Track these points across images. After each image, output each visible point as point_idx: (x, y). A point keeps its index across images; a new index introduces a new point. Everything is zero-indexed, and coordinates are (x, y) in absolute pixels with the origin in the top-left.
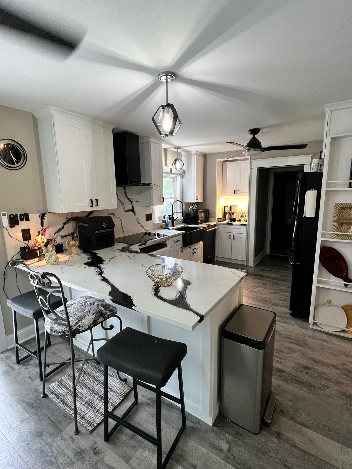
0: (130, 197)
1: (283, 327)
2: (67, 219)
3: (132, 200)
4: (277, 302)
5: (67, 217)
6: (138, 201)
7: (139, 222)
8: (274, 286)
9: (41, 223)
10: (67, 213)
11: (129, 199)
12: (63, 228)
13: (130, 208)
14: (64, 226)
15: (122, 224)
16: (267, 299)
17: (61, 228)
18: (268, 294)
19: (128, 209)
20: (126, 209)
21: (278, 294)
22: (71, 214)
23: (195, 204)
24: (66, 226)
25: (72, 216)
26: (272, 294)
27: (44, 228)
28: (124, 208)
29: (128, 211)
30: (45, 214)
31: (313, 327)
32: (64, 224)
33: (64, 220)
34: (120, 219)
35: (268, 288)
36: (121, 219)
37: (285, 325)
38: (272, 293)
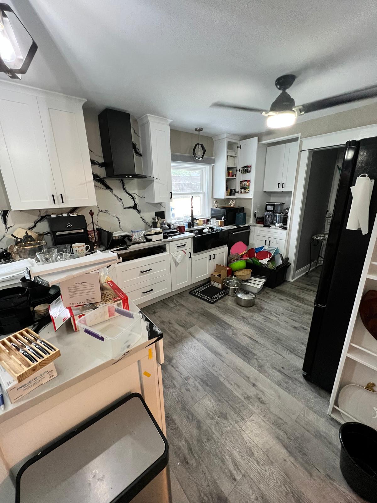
0: (130, 192)
1: (279, 397)
2: (40, 217)
3: (135, 195)
4: (295, 345)
5: (40, 214)
6: (143, 197)
7: (145, 221)
8: (305, 316)
9: (3, 221)
10: (40, 210)
11: (130, 195)
12: (35, 226)
13: (133, 205)
14: (36, 224)
15: (120, 223)
16: (281, 338)
17: (32, 226)
18: (290, 328)
19: (128, 206)
20: (126, 206)
21: (304, 330)
22: (44, 211)
23: (233, 201)
24: (38, 225)
25: (47, 213)
26: (294, 330)
27: (7, 226)
28: (123, 205)
29: (129, 208)
30: (8, 211)
31: (331, 415)
32: (36, 223)
33: (37, 218)
34: (117, 217)
35: (294, 318)
36: (119, 217)
37: (284, 394)
38: (295, 328)
